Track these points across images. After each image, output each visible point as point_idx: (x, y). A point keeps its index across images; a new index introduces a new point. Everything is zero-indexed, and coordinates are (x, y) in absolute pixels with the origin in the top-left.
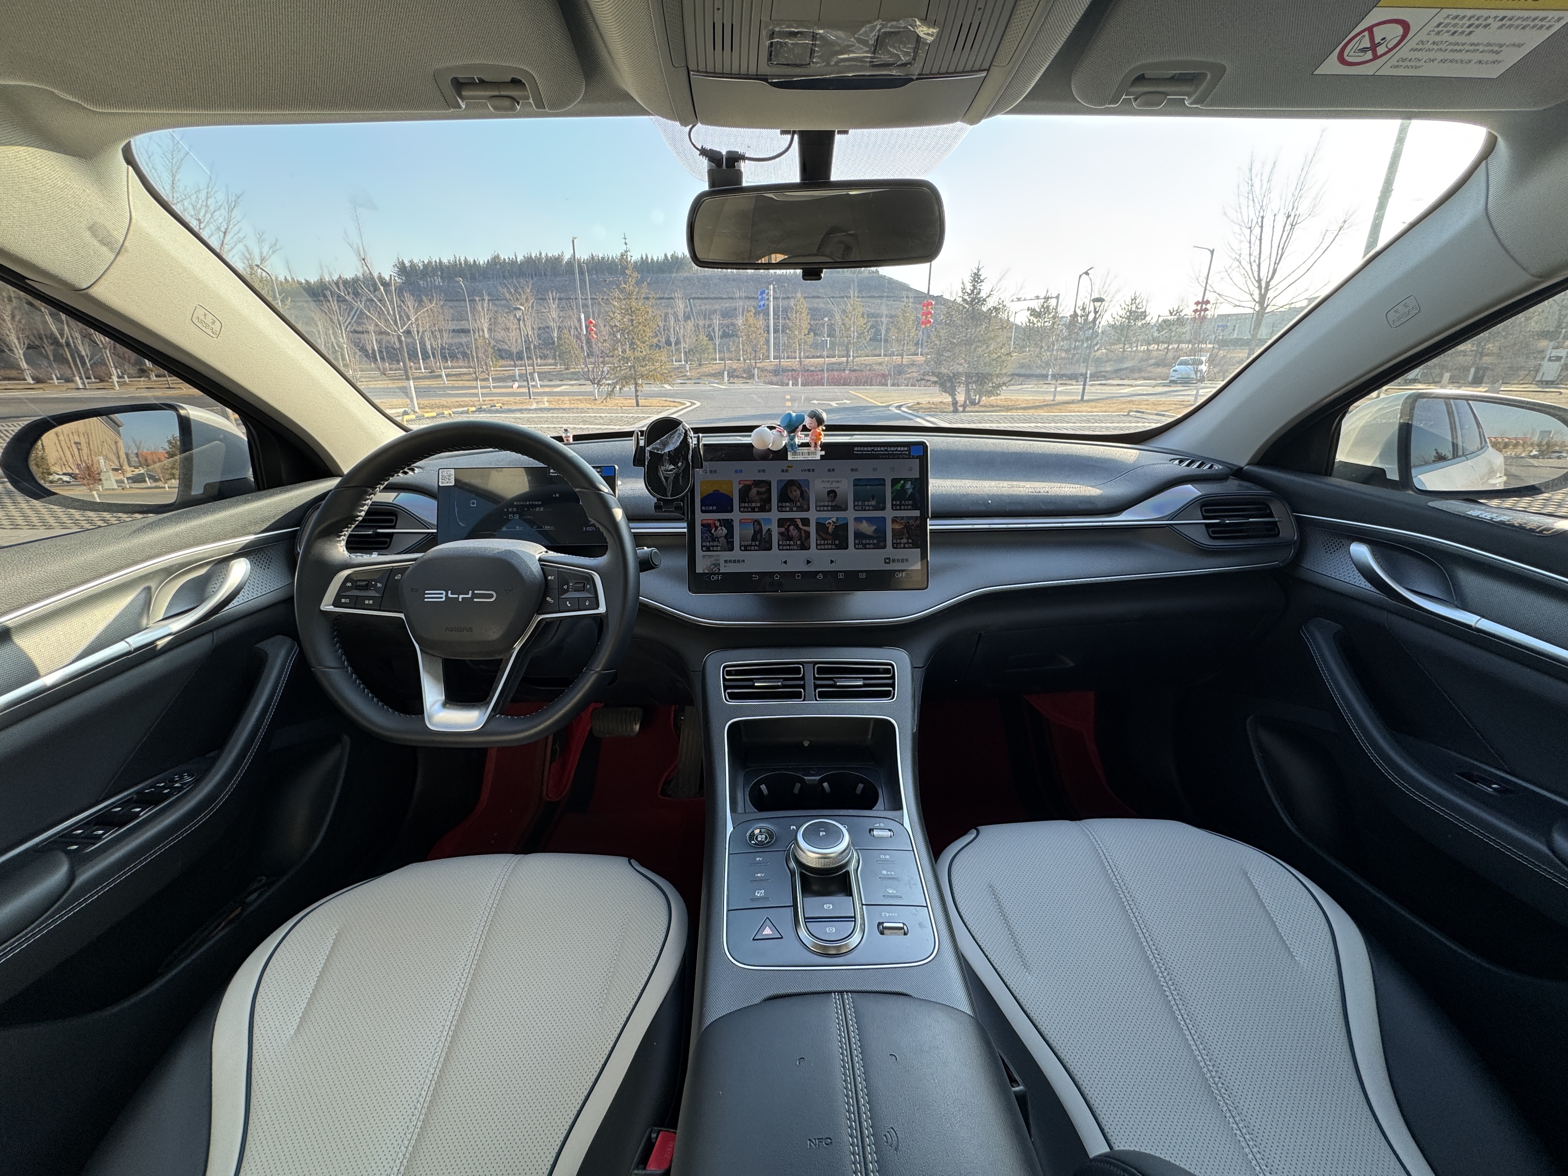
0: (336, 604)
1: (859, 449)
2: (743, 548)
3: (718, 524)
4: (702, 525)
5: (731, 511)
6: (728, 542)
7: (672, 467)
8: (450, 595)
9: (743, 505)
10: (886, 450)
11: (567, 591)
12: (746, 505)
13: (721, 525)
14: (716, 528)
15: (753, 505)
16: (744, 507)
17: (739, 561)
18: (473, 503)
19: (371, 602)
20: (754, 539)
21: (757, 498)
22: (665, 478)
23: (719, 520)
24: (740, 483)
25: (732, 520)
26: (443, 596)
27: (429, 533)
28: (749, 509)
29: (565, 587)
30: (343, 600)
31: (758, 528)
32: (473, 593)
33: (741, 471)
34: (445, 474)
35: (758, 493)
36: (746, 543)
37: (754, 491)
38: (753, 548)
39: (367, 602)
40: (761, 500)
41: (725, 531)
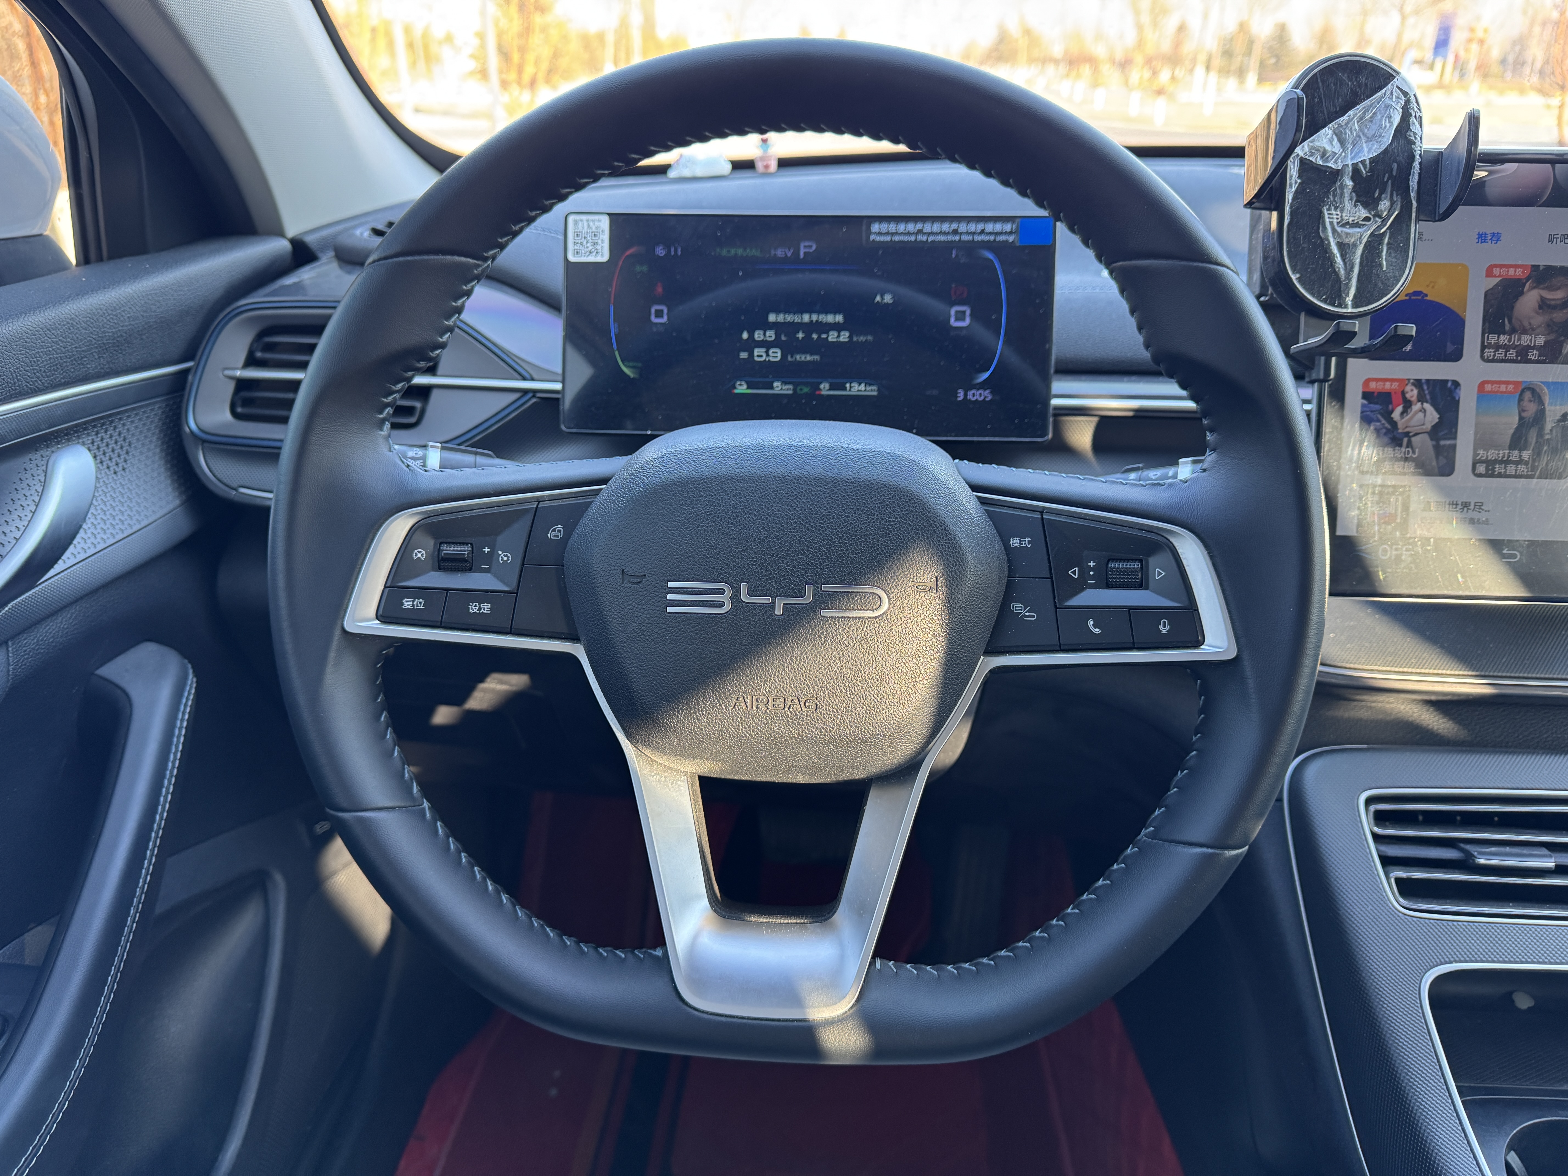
0: (385, 615)
2: (1481, 469)
3: (1412, 393)
4: (1366, 395)
5: (1456, 356)
6: (1437, 449)
7: (1363, 213)
8: (744, 597)
9: (1493, 339)
11: (1080, 586)
12: (1504, 339)
13: (1421, 399)
14: (1408, 404)
15: (1525, 340)
16: (1497, 347)
18: (659, 314)
19: (486, 608)
20: (1518, 441)
21: (1538, 320)
22: (1341, 246)
23: (1418, 383)
24: (1489, 273)
25: (1456, 384)
26: (726, 598)
27: (525, 392)
28: (1512, 353)
29: (1074, 573)
30: (407, 603)
31: (1531, 408)
32: (817, 590)
33: (1496, 237)
34: (583, 227)
35: (1544, 305)
36: (1492, 454)
37: (1530, 299)
38: (1511, 470)
39: (474, 608)
40: (1550, 327)
41: (1432, 416)
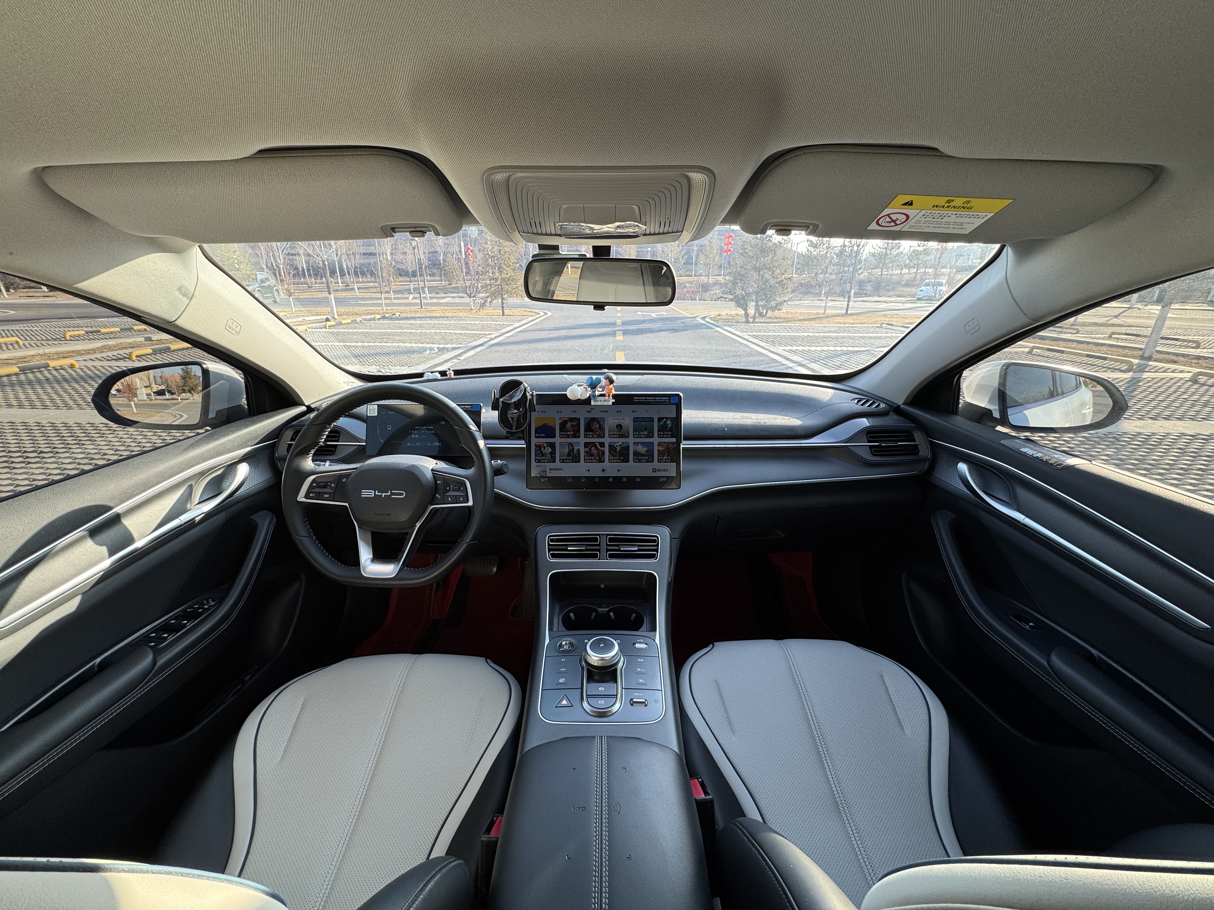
0: (306, 497)
1: (637, 398)
2: (561, 461)
3: (546, 445)
4: (535, 446)
5: (554, 437)
6: (552, 457)
7: (516, 411)
8: (377, 493)
9: (562, 433)
10: (655, 399)
11: (449, 491)
12: (564, 433)
13: (547, 446)
14: (545, 447)
15: (569, 433)
16: (563, 435)
17: (559, 469)
18: (389, 427)
19: (328, 496)
20: (569, 455)
21: (571, 429)
22: (511, 418)
23: (546, 443)
24: (560, 419)
25: (555, 443)
26: (373, 494)
27: (360, 445)
28: (566, 436)
29: (448, 488)
30: (311, 495)
31: (571, 448)
32: (391, 492)
34: (371, 408)
35: (572, 426)
36: (563, 458)
37: (569, 424)
38: (568, 461)
39: (325, 496)
40: (574, 430)
41: (550, 450)
